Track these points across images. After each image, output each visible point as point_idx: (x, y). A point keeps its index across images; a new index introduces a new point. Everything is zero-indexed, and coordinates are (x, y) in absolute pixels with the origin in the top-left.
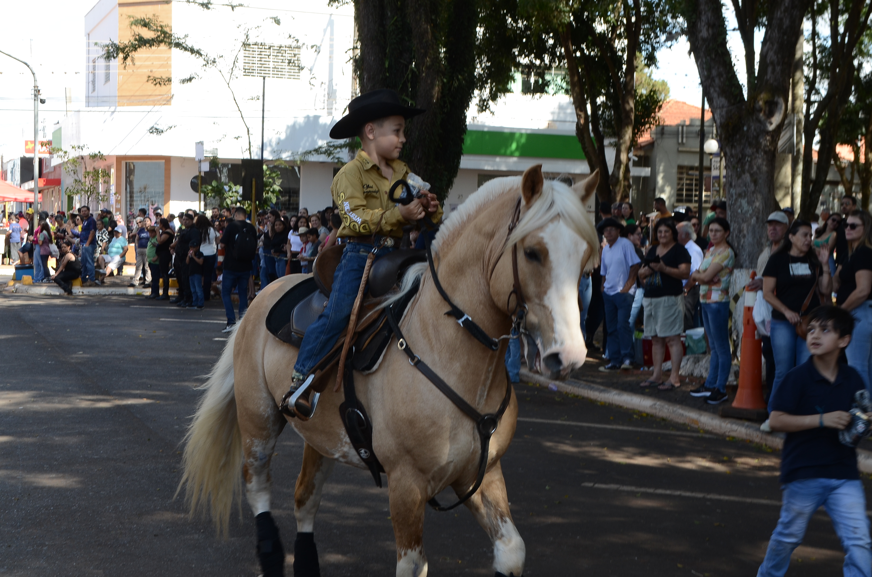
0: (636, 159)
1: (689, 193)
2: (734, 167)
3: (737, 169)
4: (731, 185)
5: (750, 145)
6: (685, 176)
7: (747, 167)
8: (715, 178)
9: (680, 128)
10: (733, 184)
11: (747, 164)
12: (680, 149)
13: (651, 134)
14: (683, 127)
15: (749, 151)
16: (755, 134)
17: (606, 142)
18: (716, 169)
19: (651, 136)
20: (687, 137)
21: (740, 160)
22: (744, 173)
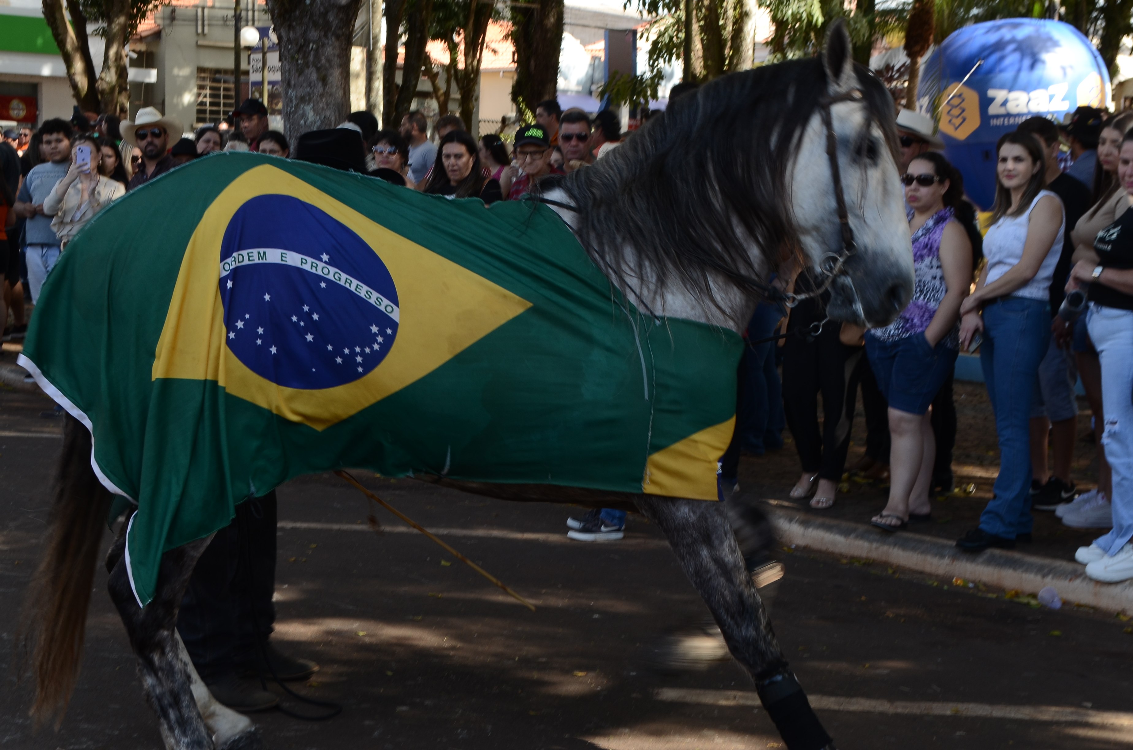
0: (135, 56)
1: (214, 108)
2: (293, 58)
3: (297, 60)
4: (289, 85)
5: (316, 25)
6: (208, 83)
7: (311, 58)
8: (255, 84)
9: (200, 11)
10: (293, 83)
11: (312, 53)
12: (200, 42)
13: (155, 18)
14: (203, 8)
15: (314, 34)
16: (322, 9)
17: (90, 28)
18: (257, 71)
19: (155, 22)
20: (209, 25)
21: (301, 47)
22: (308, 67)
